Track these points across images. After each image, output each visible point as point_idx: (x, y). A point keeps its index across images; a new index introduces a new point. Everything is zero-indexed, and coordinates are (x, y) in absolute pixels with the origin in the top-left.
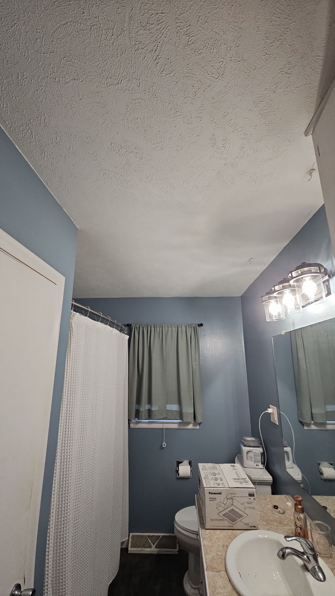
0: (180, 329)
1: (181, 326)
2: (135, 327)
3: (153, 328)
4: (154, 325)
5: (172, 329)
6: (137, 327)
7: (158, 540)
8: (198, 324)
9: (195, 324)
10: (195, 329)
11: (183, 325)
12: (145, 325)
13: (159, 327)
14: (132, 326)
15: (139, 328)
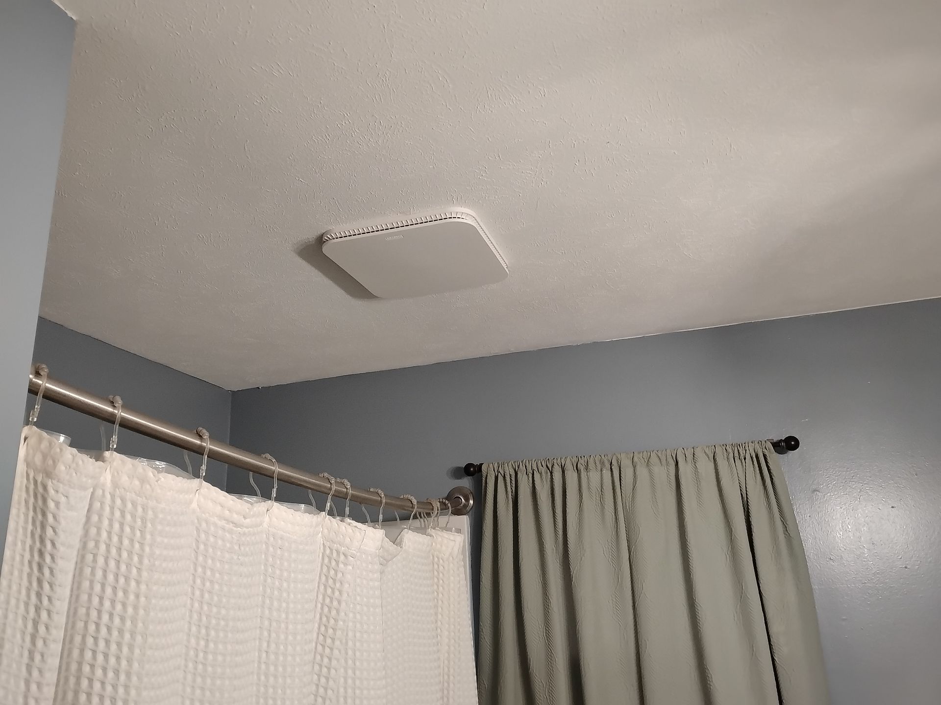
0: (685, 469)
1: (690, 457)
2: (496, 478)
3: (571, 476)
4: (575, 460)
5: (650, 472)
6: (504, 477)
8: (775, 440)
9: (760, 442)
10: (761, 463)
11: (699, 453)
12: (540, 465)
13: (599, 468)
14: (484, 475)
15: (513, 479)
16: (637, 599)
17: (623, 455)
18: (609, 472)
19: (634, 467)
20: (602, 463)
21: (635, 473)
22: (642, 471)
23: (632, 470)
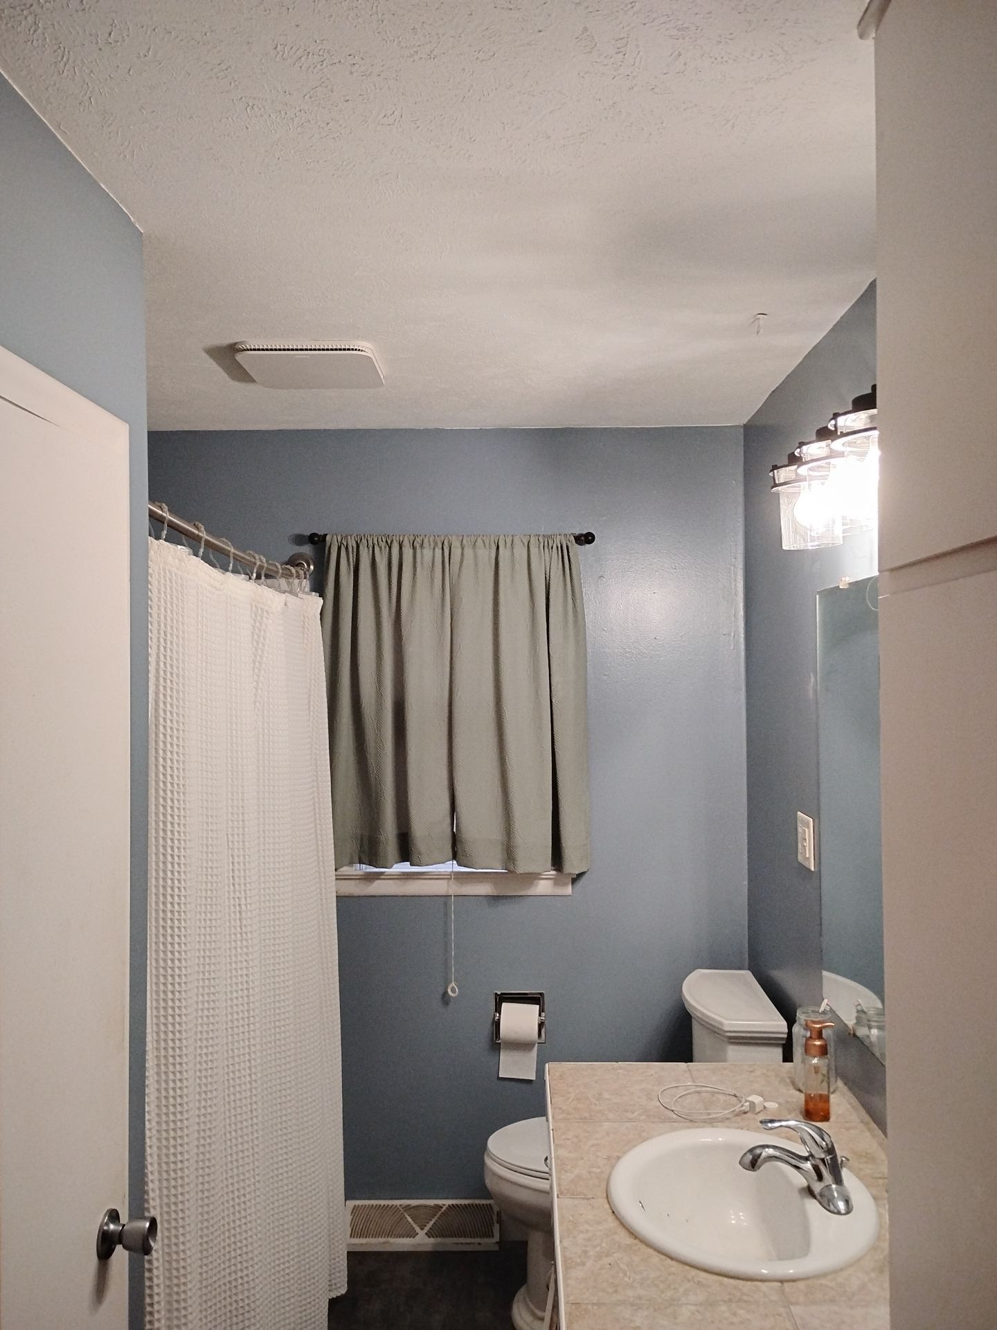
0: (504, 553)
1: (509, 543)
2: (339, 548)
3: (408, 553)
4: (412, 538)
5: (475, 552)
6: (347, 548)
7: (436, 1218)
8: (577, 532)
9: (565, 535)
10: (564, 552)
11: (517, 540)
12: (380, 540)
13: (432, 547)
14: (328, 545)
15: (355, 550)
16: (454, 655)
17: (454, 537)
18: (441, 551)
19: (463, 549)
20: (436, 544)
21: (462, 554)
22: (469, 552)
23: (460, 551)
